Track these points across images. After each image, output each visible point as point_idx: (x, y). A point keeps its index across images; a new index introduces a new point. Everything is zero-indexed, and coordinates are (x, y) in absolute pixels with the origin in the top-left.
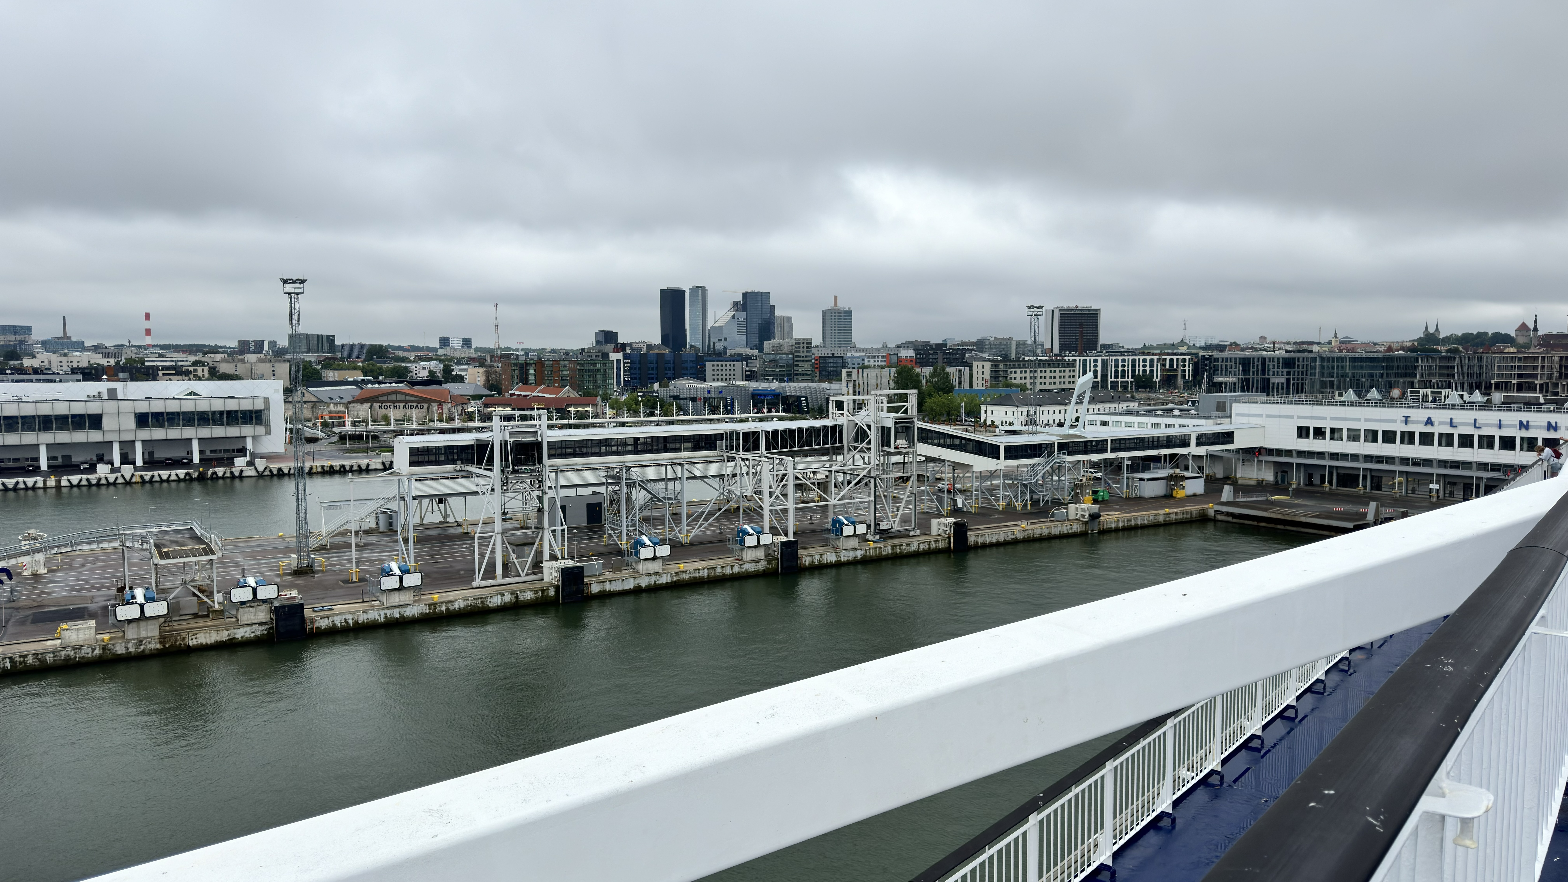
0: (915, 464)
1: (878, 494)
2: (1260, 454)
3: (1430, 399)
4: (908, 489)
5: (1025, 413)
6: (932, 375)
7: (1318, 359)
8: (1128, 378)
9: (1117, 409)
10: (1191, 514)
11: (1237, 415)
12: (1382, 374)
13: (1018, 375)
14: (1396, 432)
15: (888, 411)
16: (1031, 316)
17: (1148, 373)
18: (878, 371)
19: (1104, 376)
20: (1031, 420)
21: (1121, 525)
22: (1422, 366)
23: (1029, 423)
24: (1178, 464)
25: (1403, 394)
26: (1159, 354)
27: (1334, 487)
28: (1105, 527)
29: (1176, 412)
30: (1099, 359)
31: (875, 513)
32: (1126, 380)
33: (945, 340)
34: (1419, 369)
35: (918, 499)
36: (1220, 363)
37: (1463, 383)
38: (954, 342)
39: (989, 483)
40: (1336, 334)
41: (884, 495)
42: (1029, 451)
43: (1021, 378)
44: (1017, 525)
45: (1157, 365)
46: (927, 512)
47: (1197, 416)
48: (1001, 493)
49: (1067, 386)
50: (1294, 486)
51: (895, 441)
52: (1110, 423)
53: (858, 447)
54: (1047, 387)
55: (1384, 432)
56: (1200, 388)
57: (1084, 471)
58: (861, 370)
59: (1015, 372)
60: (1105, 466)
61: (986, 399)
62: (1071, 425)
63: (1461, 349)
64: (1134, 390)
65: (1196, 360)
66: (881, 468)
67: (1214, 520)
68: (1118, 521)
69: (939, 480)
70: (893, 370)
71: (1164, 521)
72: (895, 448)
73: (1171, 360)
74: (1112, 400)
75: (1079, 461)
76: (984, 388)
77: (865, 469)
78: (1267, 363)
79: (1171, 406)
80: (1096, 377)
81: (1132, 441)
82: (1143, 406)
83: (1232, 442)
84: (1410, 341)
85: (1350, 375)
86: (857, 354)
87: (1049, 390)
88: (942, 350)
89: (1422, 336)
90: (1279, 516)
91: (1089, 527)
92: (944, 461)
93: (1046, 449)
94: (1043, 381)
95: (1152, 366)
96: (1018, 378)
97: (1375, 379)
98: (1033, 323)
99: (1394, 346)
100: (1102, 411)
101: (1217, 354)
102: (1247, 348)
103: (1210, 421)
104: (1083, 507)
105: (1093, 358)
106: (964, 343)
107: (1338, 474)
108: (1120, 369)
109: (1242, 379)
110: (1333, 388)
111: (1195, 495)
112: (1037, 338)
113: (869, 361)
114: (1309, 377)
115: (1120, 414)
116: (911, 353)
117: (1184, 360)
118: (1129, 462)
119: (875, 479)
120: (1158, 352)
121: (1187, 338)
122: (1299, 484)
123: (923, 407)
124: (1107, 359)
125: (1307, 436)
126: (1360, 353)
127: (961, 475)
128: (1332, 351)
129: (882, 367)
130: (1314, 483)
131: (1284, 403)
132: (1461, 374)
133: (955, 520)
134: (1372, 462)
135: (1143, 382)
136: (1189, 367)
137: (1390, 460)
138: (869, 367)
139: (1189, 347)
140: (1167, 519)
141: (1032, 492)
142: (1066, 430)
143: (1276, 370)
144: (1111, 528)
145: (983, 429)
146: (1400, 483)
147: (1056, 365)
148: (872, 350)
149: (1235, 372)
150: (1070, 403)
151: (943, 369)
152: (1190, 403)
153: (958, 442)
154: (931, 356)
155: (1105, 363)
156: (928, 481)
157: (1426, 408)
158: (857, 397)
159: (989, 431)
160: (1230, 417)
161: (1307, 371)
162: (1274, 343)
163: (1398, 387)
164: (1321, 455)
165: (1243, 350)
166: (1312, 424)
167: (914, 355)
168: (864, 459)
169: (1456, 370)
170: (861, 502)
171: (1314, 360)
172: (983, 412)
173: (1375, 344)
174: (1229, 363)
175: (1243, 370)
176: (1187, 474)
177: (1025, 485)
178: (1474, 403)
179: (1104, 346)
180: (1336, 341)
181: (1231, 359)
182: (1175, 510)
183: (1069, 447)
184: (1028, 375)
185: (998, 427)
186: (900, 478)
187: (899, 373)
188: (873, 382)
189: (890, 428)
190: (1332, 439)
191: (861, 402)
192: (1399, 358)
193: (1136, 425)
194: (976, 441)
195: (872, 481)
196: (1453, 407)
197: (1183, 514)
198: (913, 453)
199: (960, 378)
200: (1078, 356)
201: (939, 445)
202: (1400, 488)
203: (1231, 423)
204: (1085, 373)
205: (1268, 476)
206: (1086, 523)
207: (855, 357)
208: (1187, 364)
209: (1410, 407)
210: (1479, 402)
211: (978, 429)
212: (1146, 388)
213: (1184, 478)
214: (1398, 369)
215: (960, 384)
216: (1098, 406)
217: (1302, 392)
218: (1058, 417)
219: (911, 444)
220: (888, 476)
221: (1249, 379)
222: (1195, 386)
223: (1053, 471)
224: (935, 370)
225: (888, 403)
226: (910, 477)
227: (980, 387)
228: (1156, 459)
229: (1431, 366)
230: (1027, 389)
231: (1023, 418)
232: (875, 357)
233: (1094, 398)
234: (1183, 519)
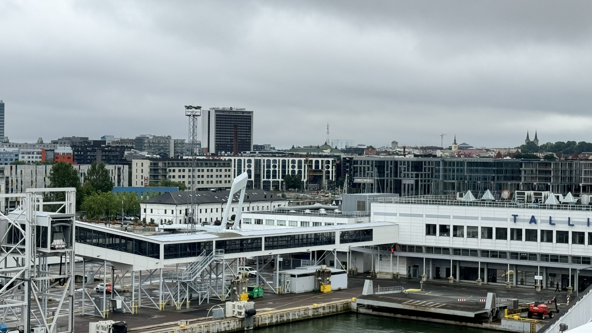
0: (73, 265)
1: (32, 297)
2: (395, 250)
3: (533, 199)
4: (66, 291)
5: (184, 212)
6: (91, 173)
7: (441, 163)
8: (279, 178)
9: (269, 207)
10: (337, 307)
11: (376, 214)
12: (494, 177)
13: (177, 174)
14: (507, 229)
15: (45, 210)
16: (189, 116)
17: (296, 173)
18: (33, 167)
19: (257, 176)
20: (190, 218)
21: (274, 320)
22: (525, 171)
23: (187, 221)
24: (324, 260)
25: (511, 196)
26: (307, 156)
27: (458, 279)
28: (260, 323)
29: (323, 211)
30: (253, 159)
31: (29, 318)
32: (277, 179)
33: (103, 137)
34: (523, 173)
35: (75, 301)
36: (359, 165)
37: (558, 186)
38: (113, 140)
39: (148, 283)
40: (455, 140)
41: (39, 299)
42: (188, 250)
43: (180, 177)
44: (177, 325)
45: (305, 166)
46: (85, 315)
47: (340, 215)
48: (161, 293)
49: (223, 185)
50: (424, 279)
51: (52, 241)
52: (264, 222)
53: (10, 248)
54: (205, 186)
55: (497, 229)
56: (342, 188)
57: (240, 269)
58: (14, 167)
59: (174, 171)
60: (259, 264)
61: (145, 198)
62: (228, 223)
63: (555, 156)
64: (284, 190)
65: (338, 162)
66: (36, 270)
67: (357, 313)
68: (272, 317)
69: (97, 280)
70: (50, 167)
71: (313, 315)
72: (52, 248)
73: (317, 162)
74: (265, 199)
75: (236, 259)
76: (143, 186)
77: (18, 271)
78: (399, 166)
79: (317, 205)
80: (250, 177)
81: (284, 239)
82: (293, 205)
83: (371, 239)
84: (515, 148)
85: (468, 177)
86: (10, 150)
87: (206, 189)
88: (100, 147)
89: (525, 144)
90: (412, 308)
91: (245, 324)
92: (103, 261)
93: (205, 247)
94: (201, 179)
95: (300, 167)
96: (177, 177)
97: (488, 181)
98: (192, 123)
99: (502, 152)
100: (256, 210)
101: (356, 157)
102: (382, 152)
103: (352, 220)
104: (240, 304)
105: (247, 159)
106: (123, 141)
107: (460, 268)
108: (272, 169)
109: (377, 180)
110: (454, 189)
111: (340, 290)
112: (195, 138)
113: (23, 157)
114: (434, 179)
115: (273, 213)
116: (68, 150)
117: (328, 162)
118: (281, 259)
119: (29, 281)
120: (305, 153)
121: (330, 142)
122: (428, 277)
123: (81, 206)
124: (260, 160)
125: (434, 233)
126: (475, 158)
127: (120, 275)
128: (452, 157)
129: (37, 164)
130: (441, 276)
131: (415, 203)
132: (556, 177)
133: (113, 322)
134: (488, 256)
135: (292, 182)
136: (332, 168)
137: (502, 254)
138: (23, 163)
139: (332, 150)
140: (316, 313)
141: (191, 290)
142: (222, 229)
143: (406, 172)
144: (266, 324)
145: (142, 227)
146: (511, 275)
147: (213, 165)
148: (26, 145)
149: (372, 174)
150: (226, 202)
151: (102, 167)
152: (334, 203)
153: (118, 241)
154: (89, 153)
155: (258, 163)
156: (86, 282)
157: (530, 208)
158: (9, 195)
159: (149, 230)
160: (369, 215)
161: (432, 173)
162: (404, 148)
163: (506, 189)
164: (446, 250)
165: (378, 153)
166: (438, 222)
167: (71, 151)
168: (17, 261)
169: (552, 175)
170: (13, 308)
171: (438, 163)
172: (142, 210)
173: (488, 150)
174: (366, 166)
175: (379, 172)
176: (333, 270)
177: (184, 284)
178: (567, 203)
179: (257, 147)
180: (455, 147)
181: (368, 161)
182: (323, 305)
183: (226, 245)
184: (186, 174)
185: (157, 226)
186: (56, 280)
187: (56, 170)
188: (27, 179)
189: (46, 228)
190: (455, 235)
191: (14, 200)
192: (507, 163)
193: (287, 223)
194: (136, 240)
195: (26, 284)
196: (551, 207)
197: (330, 308)
198: (70, 254)
199: (119, 176)
200: (233, 156)
201: (98, 245)
202: (511, 280)
203: (370, 221)
204: (239, 172)
205: (402, 270)
206: (242, 320)
207: (8, 153)
208: (330, 165)
209: (517, 207)
210: (571, 203)
211: (138, 227)
212: (295, 188)
213: (330, 274)
214: (506, 173)
215: (119, 182)
216: (252, 205)
217: (428, 193)
218: (215, 216)
219: (69, 244)
220: (43, 278)
221: (384, 180)
222: (338, 187)
223: (211, 269)
224: (94, 168)
225: (44, 201)
226: (68, 278)
227: (139, 185)
228: (305, 256)
229: (532, 171)
230: (185, 188)
231: (182, 216)
232: (29, 153)
233: (248, 197)
234: (329, 313)
